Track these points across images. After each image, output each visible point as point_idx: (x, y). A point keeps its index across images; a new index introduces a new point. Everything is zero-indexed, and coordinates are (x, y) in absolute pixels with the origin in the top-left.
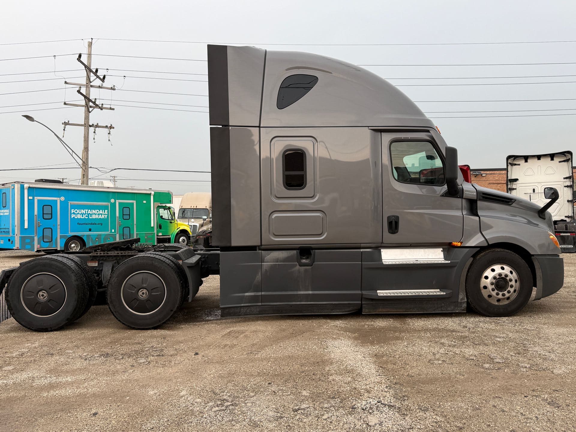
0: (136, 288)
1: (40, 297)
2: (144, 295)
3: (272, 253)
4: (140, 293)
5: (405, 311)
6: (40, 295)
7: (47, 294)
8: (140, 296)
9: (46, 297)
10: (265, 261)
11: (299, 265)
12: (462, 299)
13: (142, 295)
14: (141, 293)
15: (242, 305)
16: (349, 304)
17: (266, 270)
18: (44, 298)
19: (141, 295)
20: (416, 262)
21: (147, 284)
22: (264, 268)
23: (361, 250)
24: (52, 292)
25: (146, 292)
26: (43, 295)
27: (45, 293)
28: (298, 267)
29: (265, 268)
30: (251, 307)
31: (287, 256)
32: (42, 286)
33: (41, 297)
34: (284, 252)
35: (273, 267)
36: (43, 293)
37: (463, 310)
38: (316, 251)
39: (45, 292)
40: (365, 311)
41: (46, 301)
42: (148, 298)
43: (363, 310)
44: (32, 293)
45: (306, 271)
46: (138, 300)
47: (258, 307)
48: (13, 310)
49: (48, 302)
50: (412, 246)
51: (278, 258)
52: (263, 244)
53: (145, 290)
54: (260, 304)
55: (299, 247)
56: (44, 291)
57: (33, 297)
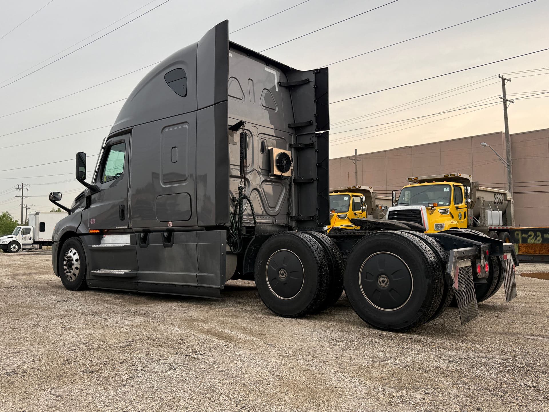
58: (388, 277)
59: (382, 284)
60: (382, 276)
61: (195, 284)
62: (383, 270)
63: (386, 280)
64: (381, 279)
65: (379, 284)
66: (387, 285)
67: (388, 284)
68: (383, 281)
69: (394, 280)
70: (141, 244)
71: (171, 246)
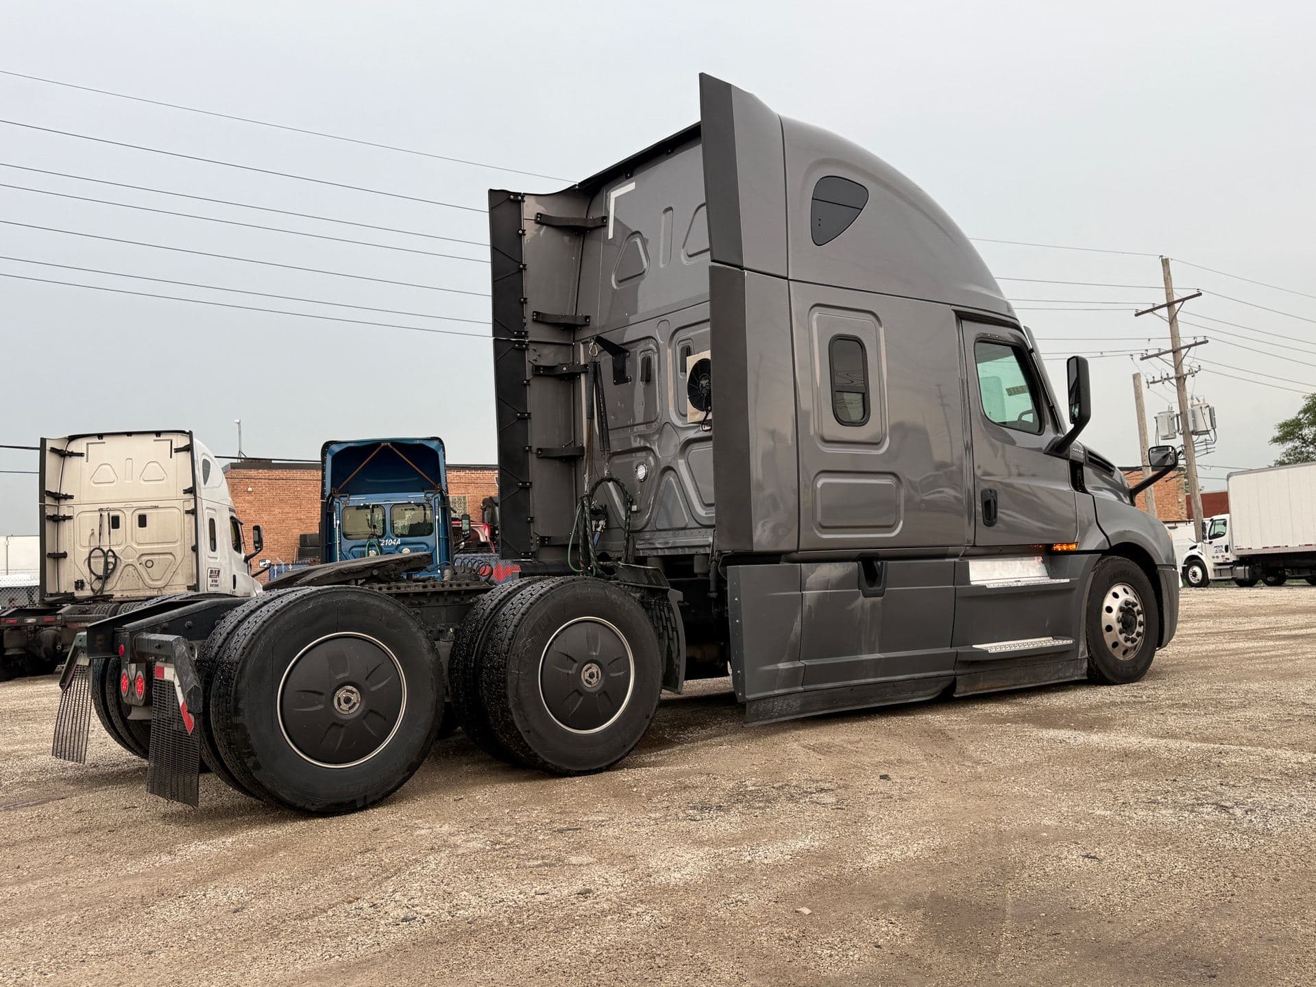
0: (575, 661)
1: (339, 704)
2: (594, 680)
3: (818, 568)
4: (585, 675)
5: (1014, 685)
6: (339, 699)
7: (359, 695)
8: (585, 683)
9: (358, 705)
10: (807, 586)
11: (863, 594)
12: (1083, 653)
13: (589, 679)
14: (587, 674)
15: (776, 692)
16: (938, 676)
17: (809, 606)
18: (350, 708)
19: (586, 681)
20: (1015, 584)
21: (599, 650)
22: (808, 602)
23: (946, 560)
24: (373, 689)
25: (597, 672)
26: (348, 700)
27: (353, 692)
28: (861, 598)
29: (807, 604)
30: (788, 696)
31: (843, 573)
32: (343, 672)
33: (344, 706)
34: (837, 564)
35: (821, 600)
36: (349, 694)
37: (1083, 675)
38: (889, 562)
39: (354, 690)
40: (960, 692)
41: (359, 716)
42: (604, 686)
43: (958, 687)
44: (316, 696)
45: (874, 605)
46: (581, 694)
47: (797, 695)
48: (255, 755)
49: (364, 718)
50: (1002, 554)
51: (829, 580)
52: (801, 547)
53: (595, 665)
54: (800, 689)
55: (859, 553)
56: (350, 688)
57: (321, 707)
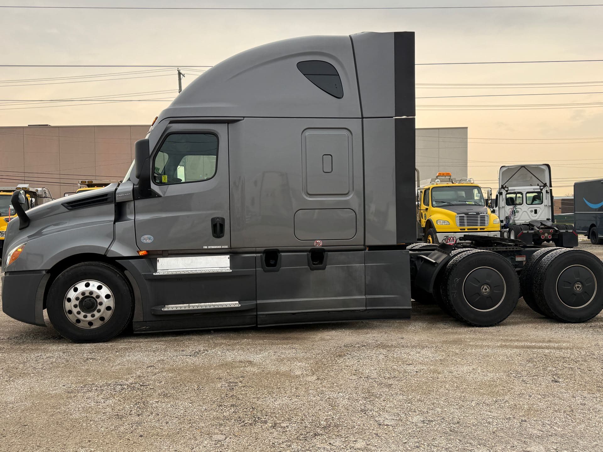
58: (582, 283)
59: (577, 289)
60: (578, 283)
61: (365, 308)
62: (578, 279)
63: (580, 286)
64: (577, 285)
65: (575, 289)
66: (581, 290)
67: (582, 288)
68: (578, 287)
69: (587, 285)
70: (267, 268)
71: (324, 268)
